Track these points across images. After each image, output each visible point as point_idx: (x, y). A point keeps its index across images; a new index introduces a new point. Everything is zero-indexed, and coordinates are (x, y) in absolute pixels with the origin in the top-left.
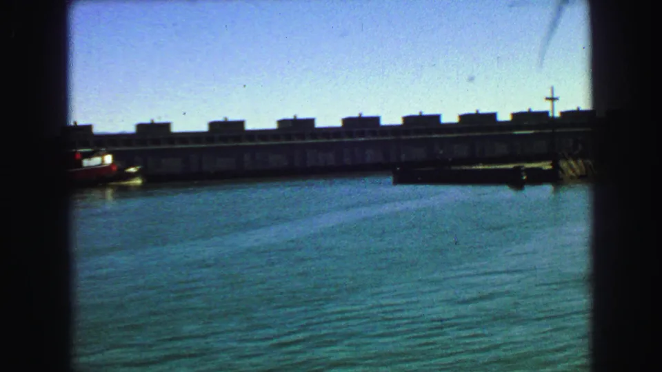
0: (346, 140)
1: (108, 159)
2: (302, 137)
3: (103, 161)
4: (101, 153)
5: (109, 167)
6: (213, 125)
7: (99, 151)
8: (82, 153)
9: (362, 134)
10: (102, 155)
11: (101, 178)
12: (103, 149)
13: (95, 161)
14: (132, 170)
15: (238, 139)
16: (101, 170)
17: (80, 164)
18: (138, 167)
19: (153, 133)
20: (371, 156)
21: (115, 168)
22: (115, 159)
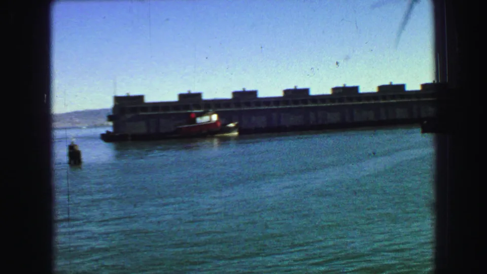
0: (382, 102)
1: (215, 117)
2: (350, 99)
3: (211, 119)
4: (209, 113)
5: (215, 123)
6: (286, 92)
7: (208, 111)
8: (196, 113)
9: (393, 97)
10: (210, 115)
11: (209, 131)
12: (211, 110)
13: (205, 119)
14: (232, 125)
15: (305, 102)
16: (209, 125)
17: (194, 121)
18: (236, 123)
19: (245, 98)
20: (400, 113)
21: (219, 124)
22: (219, 117)
